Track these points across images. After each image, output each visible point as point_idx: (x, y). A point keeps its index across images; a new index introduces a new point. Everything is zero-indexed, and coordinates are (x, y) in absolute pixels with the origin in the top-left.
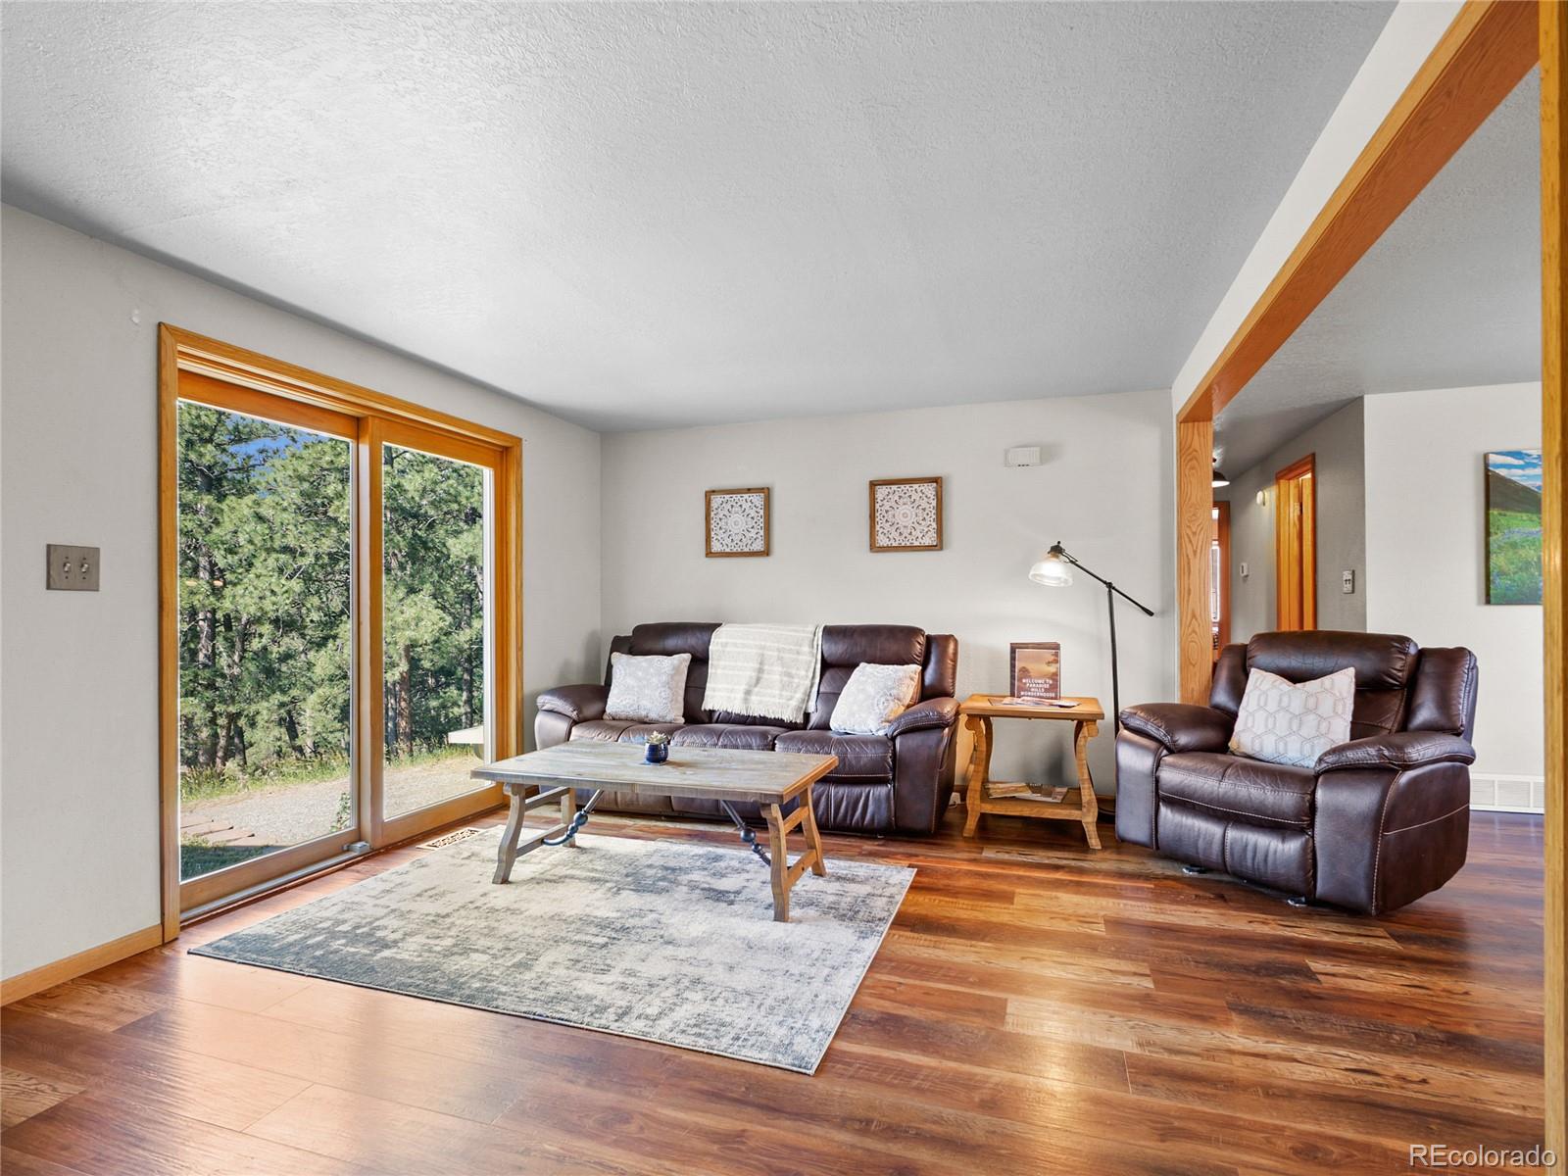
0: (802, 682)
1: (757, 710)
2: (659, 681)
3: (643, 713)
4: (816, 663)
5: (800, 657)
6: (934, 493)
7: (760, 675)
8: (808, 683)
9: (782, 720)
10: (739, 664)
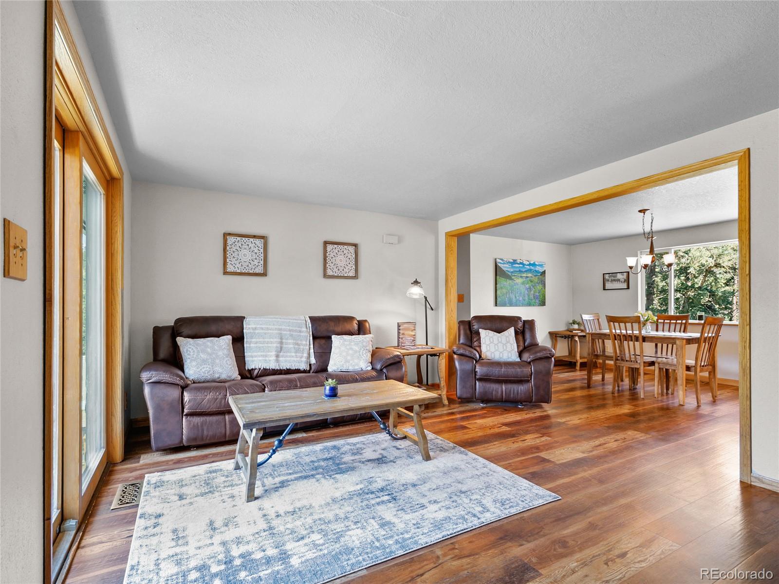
0: (304, 348)
1: (284, 366)
2: (223, 354)
3: (217, 376)
4: (310, 336)
5: (302, 334)
6: (354, 251)
7: (282, 346)
8: (308, 347)
9: (300, 370)
10: (266, 340)
